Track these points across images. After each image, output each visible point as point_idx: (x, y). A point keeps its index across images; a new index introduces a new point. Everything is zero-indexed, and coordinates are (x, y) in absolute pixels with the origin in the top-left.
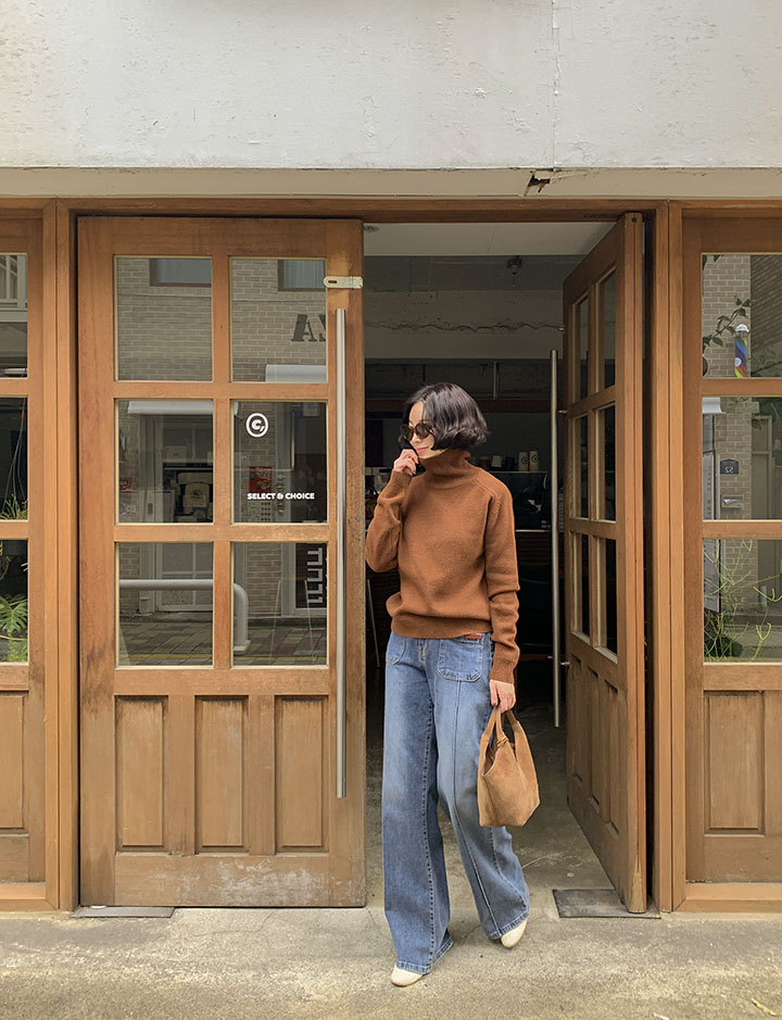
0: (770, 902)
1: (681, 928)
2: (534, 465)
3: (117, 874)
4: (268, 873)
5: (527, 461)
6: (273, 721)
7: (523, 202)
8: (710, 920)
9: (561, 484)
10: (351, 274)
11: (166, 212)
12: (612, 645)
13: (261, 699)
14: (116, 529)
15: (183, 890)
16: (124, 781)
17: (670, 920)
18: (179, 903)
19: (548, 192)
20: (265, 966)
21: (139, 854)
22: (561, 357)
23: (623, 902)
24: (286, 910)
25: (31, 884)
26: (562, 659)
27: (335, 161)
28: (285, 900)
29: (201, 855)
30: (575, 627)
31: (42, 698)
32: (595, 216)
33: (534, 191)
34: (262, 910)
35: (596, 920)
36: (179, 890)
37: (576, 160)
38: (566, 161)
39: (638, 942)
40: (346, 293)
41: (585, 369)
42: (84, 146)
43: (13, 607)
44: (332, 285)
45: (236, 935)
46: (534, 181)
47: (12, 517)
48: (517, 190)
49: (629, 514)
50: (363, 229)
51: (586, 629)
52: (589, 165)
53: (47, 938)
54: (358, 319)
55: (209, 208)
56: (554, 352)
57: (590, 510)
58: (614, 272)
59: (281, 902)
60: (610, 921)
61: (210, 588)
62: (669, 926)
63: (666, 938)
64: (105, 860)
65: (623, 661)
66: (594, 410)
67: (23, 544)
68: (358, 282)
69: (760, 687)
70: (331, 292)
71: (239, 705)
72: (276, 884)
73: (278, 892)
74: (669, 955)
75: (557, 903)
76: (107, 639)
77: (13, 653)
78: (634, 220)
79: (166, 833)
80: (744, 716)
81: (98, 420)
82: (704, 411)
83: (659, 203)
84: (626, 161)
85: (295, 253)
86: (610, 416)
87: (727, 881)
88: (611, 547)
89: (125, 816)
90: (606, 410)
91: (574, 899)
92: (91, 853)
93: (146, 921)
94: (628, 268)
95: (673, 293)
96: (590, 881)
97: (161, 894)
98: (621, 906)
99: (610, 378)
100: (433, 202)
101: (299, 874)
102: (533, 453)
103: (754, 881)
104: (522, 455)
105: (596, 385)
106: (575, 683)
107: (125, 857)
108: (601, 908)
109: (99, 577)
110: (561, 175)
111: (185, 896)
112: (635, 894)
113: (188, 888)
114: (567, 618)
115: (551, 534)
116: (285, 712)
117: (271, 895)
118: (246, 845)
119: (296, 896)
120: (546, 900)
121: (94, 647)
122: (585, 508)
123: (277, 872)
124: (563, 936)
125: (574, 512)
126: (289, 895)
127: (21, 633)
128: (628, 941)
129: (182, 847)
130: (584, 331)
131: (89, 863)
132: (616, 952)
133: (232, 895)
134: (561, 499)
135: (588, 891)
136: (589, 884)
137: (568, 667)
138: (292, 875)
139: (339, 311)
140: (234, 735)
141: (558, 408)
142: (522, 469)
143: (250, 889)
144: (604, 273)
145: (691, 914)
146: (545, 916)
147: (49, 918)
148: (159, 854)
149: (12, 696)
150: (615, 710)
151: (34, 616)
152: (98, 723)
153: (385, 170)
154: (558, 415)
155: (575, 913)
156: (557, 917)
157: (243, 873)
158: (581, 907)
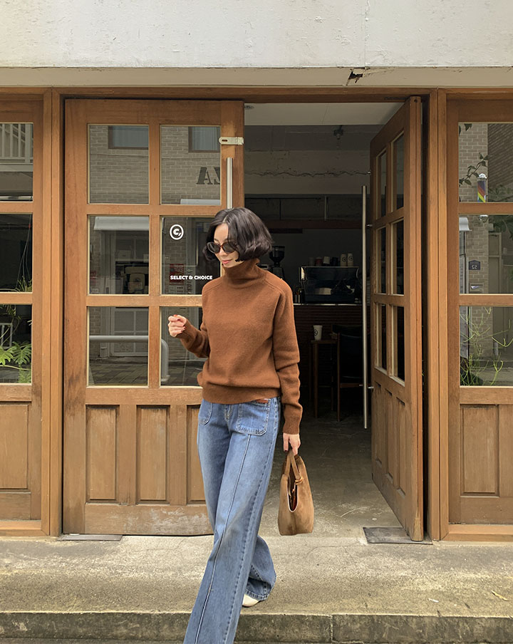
0: (503, 536)
1: (446, 550)
2: (350, 262)
3: (86, 515)
4: (182, 516)
5: (346, 260)
6: (185, 422)
7: (346, 89)
8: (464, 546)
9: (368, 275)
10: (236, 135)
11: (120, 96)
12: (401, 375)
13: (178, 407)
14: (87, 298)
15: (127, 526)
16: (91, 460)
17: (437, 545)
18: (125, 533)
19: (362, 83)
20: (180, 569)
21: (100, 504)
22: (369, 193)
23: (408, 535)
24: (193, 537)
25: (31, 521)
26: (369, 383)
27: (228, 62)
28: (192, 531)
29: (139, 505)
30: (377, 364)
31: (40, 406)
32: (390, 98)
33: (352, 83)
34: (178, 538)
35: (391, 545)
36: (125, 525)
37: (379, 62)
38: (372, 62)
39: (418, 558)
40: (232, 149)
41: (384, 201)
42: (70, 54)
43: (22, 349)
44: (224, 143)
45: (162, 551)
46: (352, 76)
47: (22, 291)
48: (342, 81)
49: (412, 290)
50: (244, 107)
51: (384, 365)
52: (388, 65)
53: (42, 552)
54: (240, 164)
55: (149, 94)
56: (364, 187)
57: (388, 288)
58: (403, 134)
59: (190, 533)
60: (400, 546)
61: (146, 341)
62: (438, 549)
63: (436, 556)
64: (79, 508)
65: (409, 385)
66: (390, 223)
67: (29, 307)
68: (240, 141)
69: (496, 402)
70: (223, 147)
71: (164, 411)
72: (187, 522)
73: (188, 527)
74: (438, 566)
75: (366, 535)
76: (81, 368)
77: (22, 376)
78: (416, 101)
79: (117, 492)
80: (486, 421)
81: (77, 228)
82: (460, 229)
83: (431, 90)
84: (411, 63)
85: (201, 122)
86: (400, 228)
87: (475, 523)
88: (401, 312)
89: (91, 482)
90: (397, 223)
91: (377, 533)
92: (70, 503)
93: (105, 543)
94: (412, 132)
95: (441, 147)
96: (387, 523)
97: (114, 527)
98: (408, 537)
99: (400, 202)
100: (288, 89)
101: (200, 516)
102: (350, 255)
103: (491, 524)
104: (343, 256)
105: (391, 208)
106: (378, 399)
107: (91, 506)
108: (394, 538)
109: (77, 329)
110: (369, 71)
111: (129, 528)
112: (416, 530)
113: (131, 524)
114: (372, 357)
115: (362, 307)
116: (193, 416)
117: (183, 529)
118: (168, 500)
119: (198, 528)
120: (359, 533)
121: (73, 373)
122: (384, 288)
123: (187, 515)
124: (370, 554)
125: (377, 290)
126: (194, 528)
127: (27, 364)
128: (412, 557)
129: (127, 501)
130: (384, 176)
131: (68, 508)
132: (404, 563)
133: (159, 529)
134: (368, 284)
135: (386, 529)
136: (386, 525)
137: (373, 390)
138: (197, 517)
139: (229, 159)
141: (367, 224)
142: (343, 265)
143: (170, 525)
144: (396, 136)
145: (452, 542)
146: (359, 542)
147: (43, 541)
148: (113, 504)
149: (21, 405)
150: (403, 416)
151: (35, 354)
152: (76, 422)
153: (259, 68)
154: (367, 228)
155: (378, 541)
156: (366, 543)
157: (166, 516)
158: (382, 538)
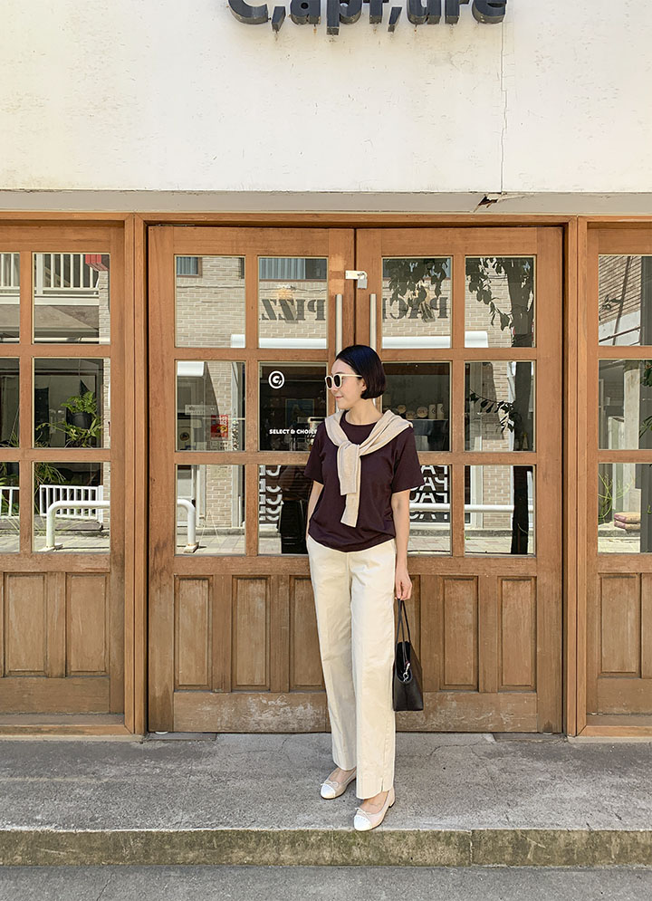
3: (175, 707)
4: (285, 706)
10: (346, 268)
13: (279, 577)
14: (176, 455)
15: (222, 720)
18: (219, 729)
20: (290, 775)
21: (191, 693)
24: (297, 735)
28: (296, 728)
29: (236, 692)
34: (282, 735)
36: (219, 719)
39: (555, 758)
45: (265, 753)
48: (469, 208)
54: (350, 302)
59: (293, 729)
63: (574, 755)
64: (166, 698)
72: (290, 715)
73: (291, 721)
74: (578, 768)
76: (169, 534)
79: (210, 676)
80: (627, 592)
81: (163, 375)
83: (571, 218)
85: (305, 253)
89: (181, 663)
92: (157, 691)
93: (198, 743)
97: (206, 722)
101: (305, 707)
107: (181, 696)
109: (164, 489)
111: (224, 724)
113: (227, 719)
117: (286, 723)
118: (268, 685)
119: (303, 723)
121: (160, 540)
123: (291, 705)
126: (298, 723)
128: (548, 757)
129: (222, 687)
131: (155, 698)
132: (540, 765)
133: (258, 724)
138: (301, 708)
139: (339, 295)
140: (260, 604)
143: (271, 718)
149: (96, 577)
152: (162, 597)
156: (493, 740)
